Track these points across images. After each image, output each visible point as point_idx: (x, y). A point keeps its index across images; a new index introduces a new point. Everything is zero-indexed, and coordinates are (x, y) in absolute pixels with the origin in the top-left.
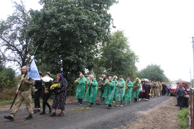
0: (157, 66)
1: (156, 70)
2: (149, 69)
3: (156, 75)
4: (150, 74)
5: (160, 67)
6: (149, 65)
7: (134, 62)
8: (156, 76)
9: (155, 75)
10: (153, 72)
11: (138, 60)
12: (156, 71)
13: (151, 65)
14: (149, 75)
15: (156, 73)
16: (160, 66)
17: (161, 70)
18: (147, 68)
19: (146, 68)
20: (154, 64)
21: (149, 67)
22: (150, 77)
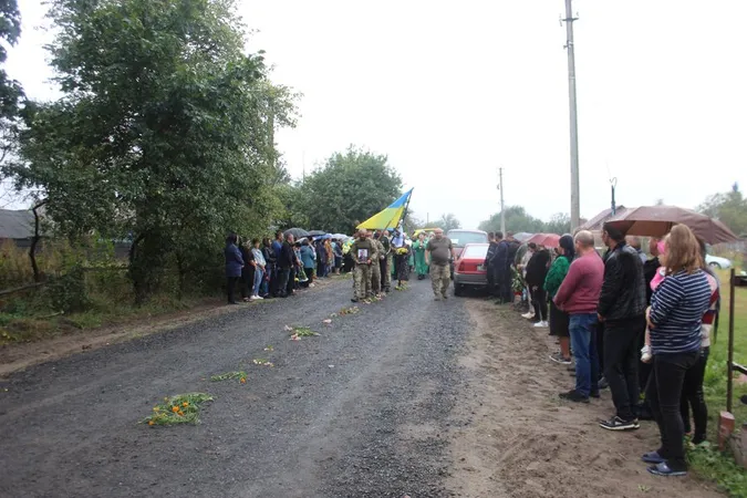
0: (373, 161)
1: (367, 177)
2: (338, 171)
3: (370, 195)
4: (345, 196)
5: (386, 165)
6: (339, 156)
7: (269, 128)
8: (370, 201)
9: (364, 195)
10: (356, 183)
11: (290, 115)
12: (371, 182)
13: (344, 154)
14: (341, 198)
15: (369, 190)
16: (385, 159)
17: (390, 176)
18: (328, 170)
19: (324, 167)
20: (360, 150)
21: (338, 165)
22: (342, 206)
